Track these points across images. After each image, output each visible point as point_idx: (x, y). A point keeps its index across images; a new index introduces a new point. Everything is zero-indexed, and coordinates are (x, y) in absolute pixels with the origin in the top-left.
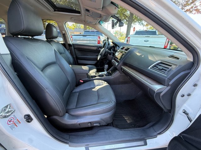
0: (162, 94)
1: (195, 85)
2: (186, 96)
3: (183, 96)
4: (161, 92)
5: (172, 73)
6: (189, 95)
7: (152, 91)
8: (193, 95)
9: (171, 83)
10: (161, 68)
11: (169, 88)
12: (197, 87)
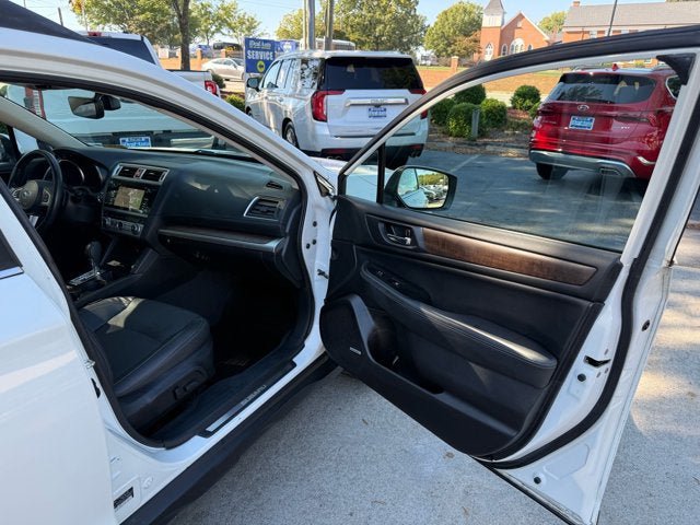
0: (283, 253)
1: (315, 224)
2: (312, 245)
3: (308, 246)
4: (282, 250)
5: (283, 214)
6: (314, 242)
7: (268, 253)
8: (318, 239)
9: (287, 231)
10: (265, 209)
11: (288, 238)
12: (318, 227)
